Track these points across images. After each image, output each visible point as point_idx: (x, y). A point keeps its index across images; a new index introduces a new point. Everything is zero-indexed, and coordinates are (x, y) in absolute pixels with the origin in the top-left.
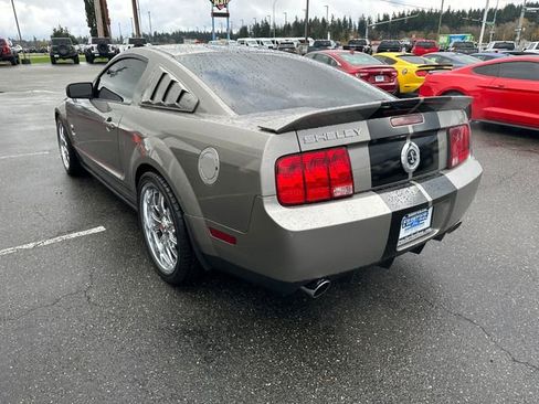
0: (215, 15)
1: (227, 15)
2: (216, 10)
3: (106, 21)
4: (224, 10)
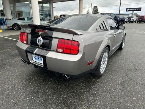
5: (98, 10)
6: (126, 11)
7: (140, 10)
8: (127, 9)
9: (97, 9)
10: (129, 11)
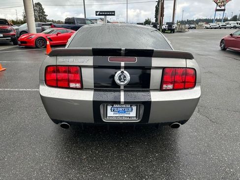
0: (217, 10)
1: (224, 10)
2: (218, 8)
3: (162, 15)
4: (223, 8)
5: (44, 11)
6: (96, 15)
7: (114, 15)
8: (97, 12)
9: (43, 9)
10: (99, 15)
